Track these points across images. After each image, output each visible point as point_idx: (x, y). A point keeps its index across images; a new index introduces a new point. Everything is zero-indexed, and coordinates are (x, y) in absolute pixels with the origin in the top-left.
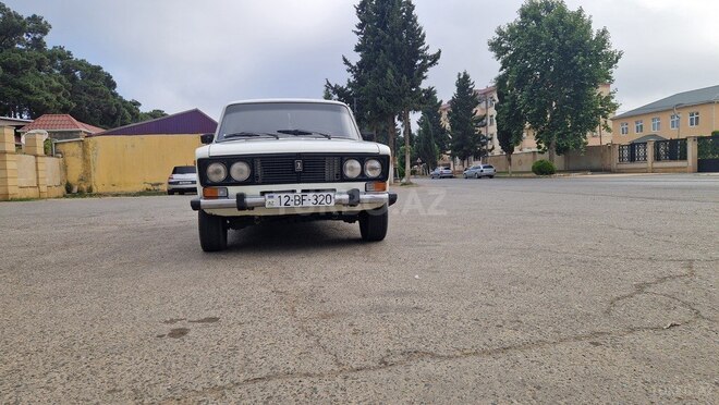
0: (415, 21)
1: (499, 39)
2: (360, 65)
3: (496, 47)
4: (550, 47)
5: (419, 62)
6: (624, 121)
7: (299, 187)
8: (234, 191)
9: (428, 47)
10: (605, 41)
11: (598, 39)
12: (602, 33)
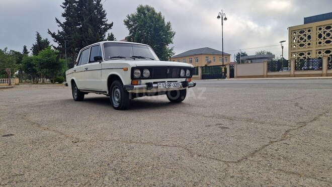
0: (101, 6)
1: (128, 20)
2: (65, 23)
3: (127, 23)
4: (150, 27)
5: (103, 27)
6: (184, 58)
7: (166, 80)
8: (144, 81)
9: (107, 20)
10: (170, 27)
11: (167, 26)
12: (169, 24)
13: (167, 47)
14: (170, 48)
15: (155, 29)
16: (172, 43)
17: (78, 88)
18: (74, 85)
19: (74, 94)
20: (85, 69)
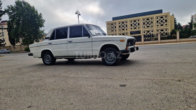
11: (40, 15)
16: (44, 27)
17: (54, 56)
18: (46, 54)
19: (45, 61)
20: (68, 42)
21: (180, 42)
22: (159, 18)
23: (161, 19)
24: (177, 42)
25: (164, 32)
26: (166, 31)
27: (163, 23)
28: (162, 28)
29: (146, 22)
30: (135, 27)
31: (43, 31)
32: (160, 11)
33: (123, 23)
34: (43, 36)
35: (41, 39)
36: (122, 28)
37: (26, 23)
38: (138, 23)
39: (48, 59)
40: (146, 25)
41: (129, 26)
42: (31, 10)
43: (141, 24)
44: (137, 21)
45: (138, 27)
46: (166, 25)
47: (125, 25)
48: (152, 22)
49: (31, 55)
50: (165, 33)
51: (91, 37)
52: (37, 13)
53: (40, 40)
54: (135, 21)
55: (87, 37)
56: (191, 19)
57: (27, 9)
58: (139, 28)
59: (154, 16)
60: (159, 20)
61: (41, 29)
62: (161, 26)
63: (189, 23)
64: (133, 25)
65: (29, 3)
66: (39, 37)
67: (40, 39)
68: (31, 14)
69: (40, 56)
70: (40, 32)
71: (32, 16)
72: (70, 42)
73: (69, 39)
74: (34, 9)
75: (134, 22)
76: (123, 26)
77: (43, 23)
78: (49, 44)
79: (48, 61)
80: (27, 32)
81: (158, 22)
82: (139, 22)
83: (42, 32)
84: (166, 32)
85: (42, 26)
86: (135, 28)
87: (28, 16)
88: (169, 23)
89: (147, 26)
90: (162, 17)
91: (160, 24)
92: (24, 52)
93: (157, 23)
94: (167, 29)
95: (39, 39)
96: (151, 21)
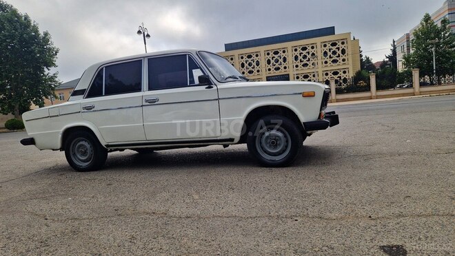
10: (48, 40)
11: (44, 38)
12: (46, 34)
13: (46, 71)
14: (51, 75)
15: (20, 41)
16: (56, 66)
17: (103, 143)
18: (75, 138)
19: (73, 159)
20: (147, 101)
21: (377, 97)
22: (329, 45)
23: (333, 48)
24: (371, 98)
25: (340, 77)
26: (345, 75)
27: (337, 57)
28: (335, 67)
29: (300, 54)
30: (277, 65)
31: (55, 76)
32: (331, 31)
33: (249, 57)
34: (53, 89)
35: (49, 97)
36: (247, 68)
37: (7, 56)
38: (282, 57)
39: (84, 154)
40: (301, 61)
41: (263, 63)
42: (21, 24)
43: (290, 59)
44: (281, 52)
45: (283, 66)
46: (344, 60)
47: (255, 61)
48: (313, 54)
49: (29, 142)
50: (342, 78)
51: (215, 88)
52: (36, 31)
53: (46, 100)
54: (276, 53)
55: (203, 88)
56: (392, 48)
57: (10, 21)
58: (285, 68)
59: (318, 40)
60: (328, 51)
61: (50, 72)
62: (334, 64)
63: (387, 57)
64: (272, 61)
65: (15, 7)
66: (43, 90)
67: (47, 98)
68: (22, 35)
69: (59, 145)
70: (45, 80)
71: (25, 39)
72: (152, 102)
73: (146, 93)
74: (29, 22)
75: (274, 55)
76: (250, 65)
77: (52, 56)
78: (85, 108)
79: (84, 158)
80: (10, 80)
81: (325, 53)
82: (284, 55)
83: (52, 79)
84: (343, 76)
85: (50, 64)
86: (277, 69)
87: (13, 40)
88: (350, 58)
89: (302, 63)
90: (334, 44)
91: (332, 60)
92: (5, 130)
93: (323, 57)
94: (346, 70)
95: (44, 98)
96: (311, 53)
